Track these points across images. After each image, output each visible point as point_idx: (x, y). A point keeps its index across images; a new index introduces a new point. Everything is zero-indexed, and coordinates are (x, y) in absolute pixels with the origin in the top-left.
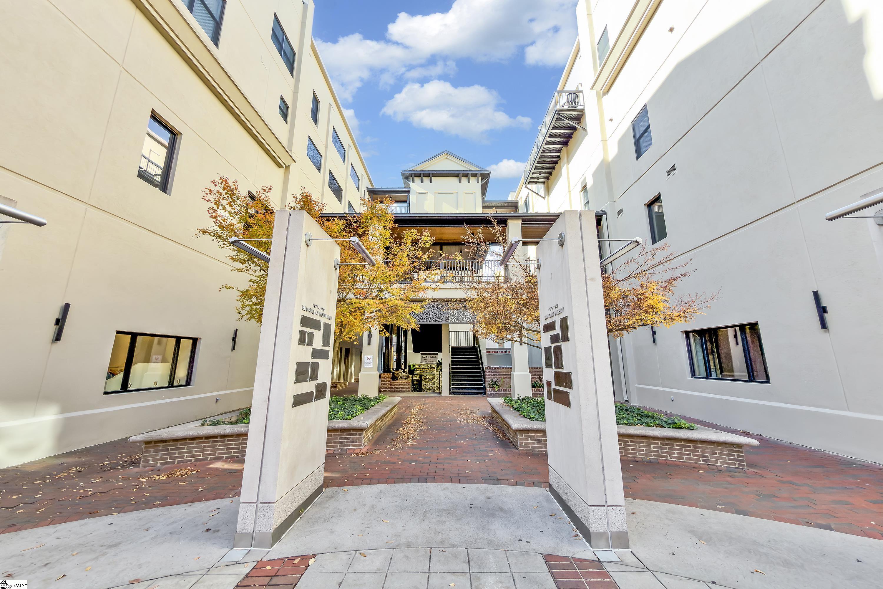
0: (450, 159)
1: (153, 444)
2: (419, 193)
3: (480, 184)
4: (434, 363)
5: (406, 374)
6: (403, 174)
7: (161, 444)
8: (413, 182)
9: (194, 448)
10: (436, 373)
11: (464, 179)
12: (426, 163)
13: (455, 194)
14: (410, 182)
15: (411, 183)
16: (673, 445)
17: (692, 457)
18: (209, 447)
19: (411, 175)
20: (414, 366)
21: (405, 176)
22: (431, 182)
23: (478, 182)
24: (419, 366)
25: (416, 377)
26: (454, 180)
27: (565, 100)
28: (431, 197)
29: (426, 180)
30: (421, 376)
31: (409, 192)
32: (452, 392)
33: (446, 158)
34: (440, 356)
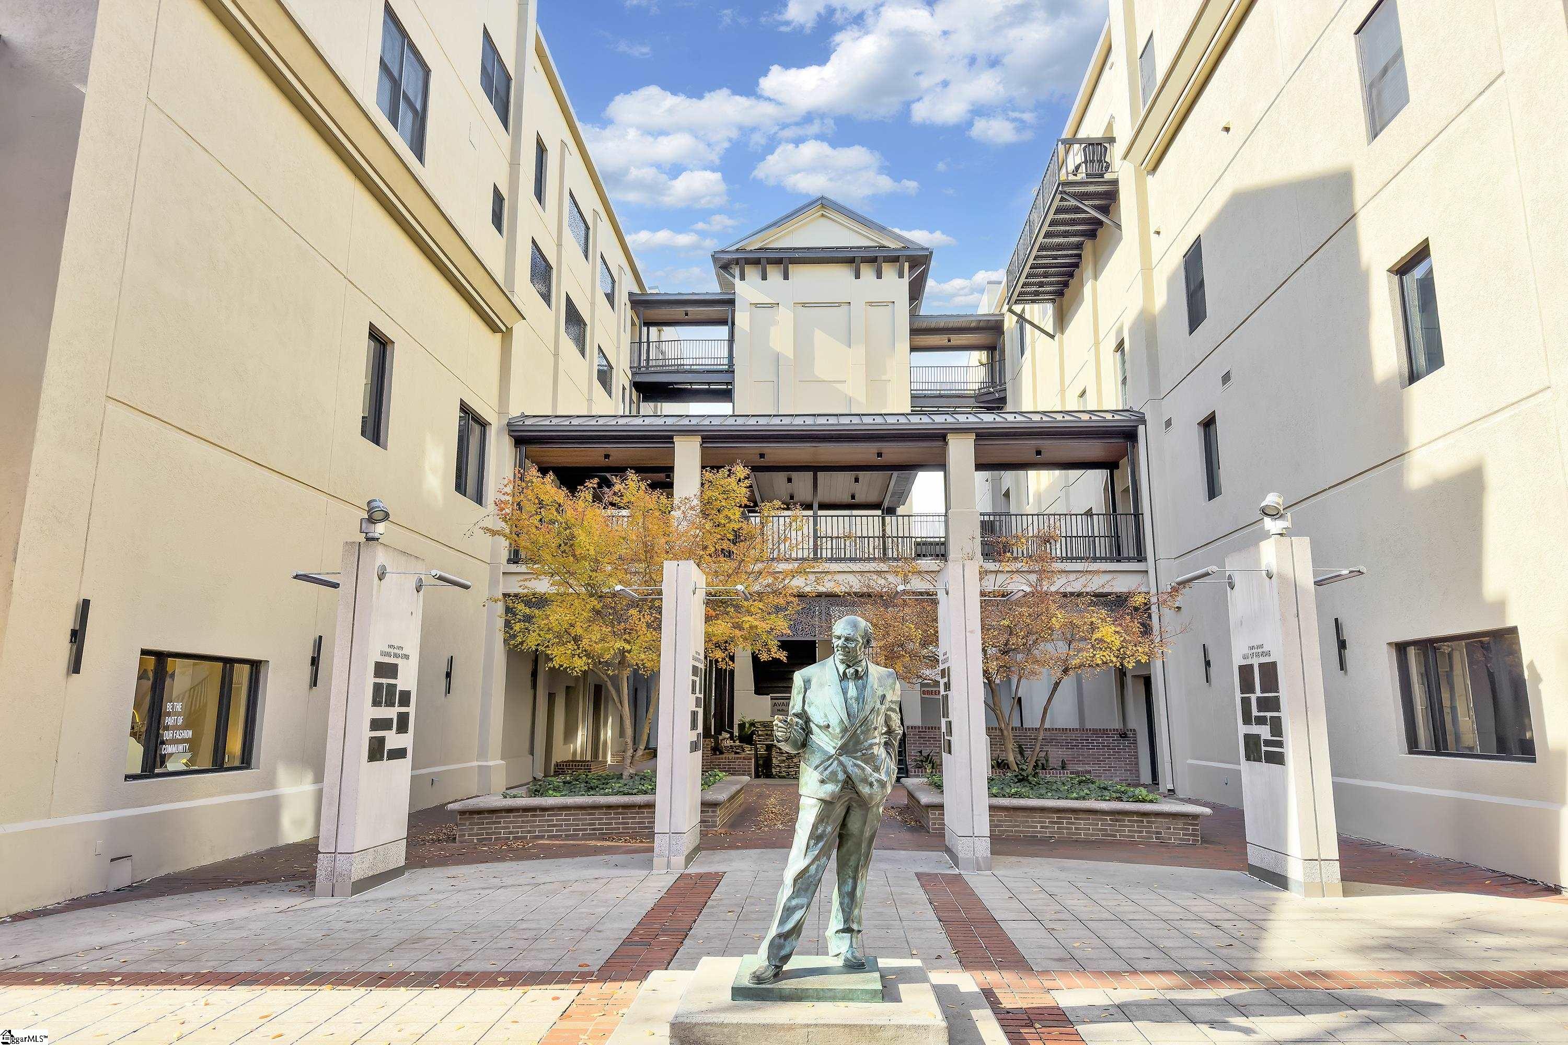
0: (833, 220)
1: (467, 816)
2: (756, 305)
3: (906, 280)
6: (715, 259)
7: (476, 816)
8: (742, 278)
9: (511, 822)
11: (867, 272)
12: (773, 230)
13: (845, 307)
14: (734, 277)
15: (737, 281)
16: (1124, 821)
17: (1144, 834)
18: (528, 822)
19: (737, 262)
20: (752, 724)
21: (721, 263)
22: (786, 277)
23: (901, 276)
24: (764, 724)
26: (840, 274)
27: (1079, 159)
28: (785, 315)
29: (774, 274)
31: (731, 302)
33: (823, 215)
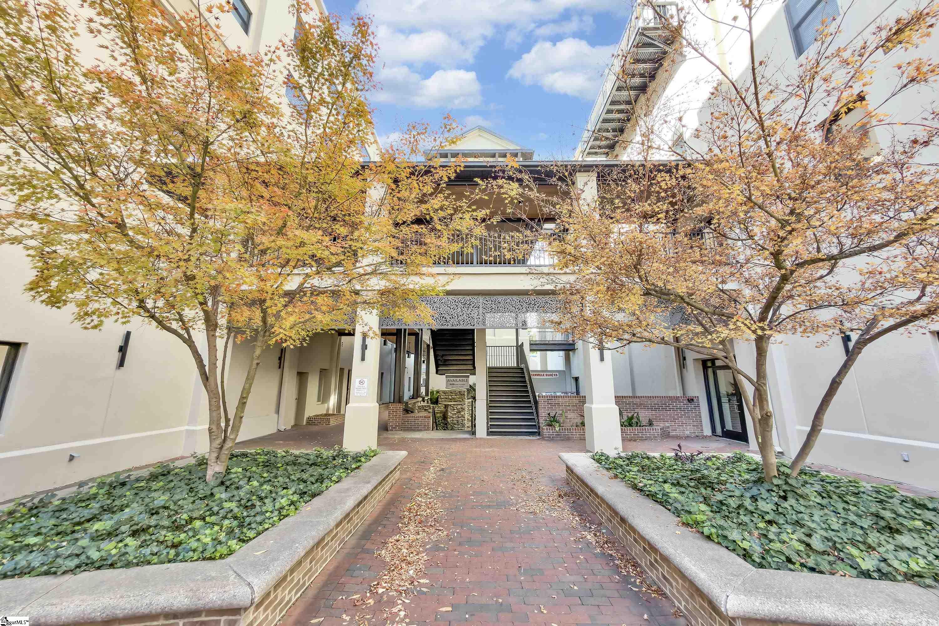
0: (483, 137)
4: (464, 389)
5: (428, 402)
10: (468, 401)
20: (438, 392)
24: (444, 392)
25: (439, 408)
27: (651, 15)
30: (446, 406)
32: (491, 432)
33: (479, 135)
34: (472, 379)
